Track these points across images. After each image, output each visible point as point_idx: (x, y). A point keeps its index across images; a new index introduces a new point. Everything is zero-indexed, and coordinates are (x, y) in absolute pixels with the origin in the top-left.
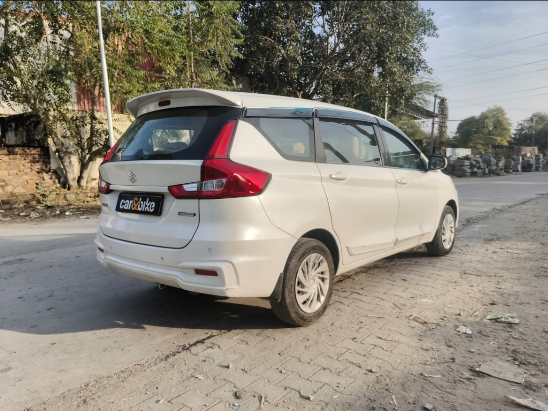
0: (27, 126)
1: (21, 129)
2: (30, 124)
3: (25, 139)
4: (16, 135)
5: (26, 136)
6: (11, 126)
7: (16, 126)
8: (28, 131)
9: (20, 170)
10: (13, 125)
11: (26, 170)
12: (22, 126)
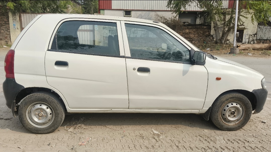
0: (205, 16)
1: (202, 17)
2: (206, 15)
3: (203, 21)
4: (200, 20)
5: (204, 20)
6: (199, 16)
7: (200, 16)
8: (205, 18)
9: (199, 34)
10: (200, 15)
11: (201, 35)
12: (203, 16)
